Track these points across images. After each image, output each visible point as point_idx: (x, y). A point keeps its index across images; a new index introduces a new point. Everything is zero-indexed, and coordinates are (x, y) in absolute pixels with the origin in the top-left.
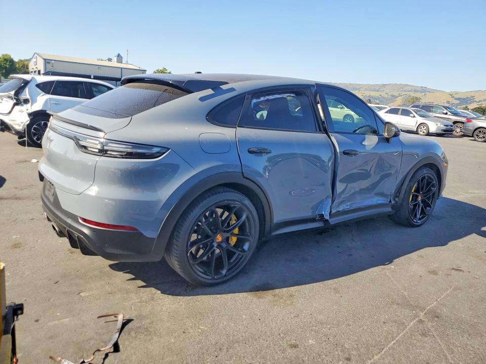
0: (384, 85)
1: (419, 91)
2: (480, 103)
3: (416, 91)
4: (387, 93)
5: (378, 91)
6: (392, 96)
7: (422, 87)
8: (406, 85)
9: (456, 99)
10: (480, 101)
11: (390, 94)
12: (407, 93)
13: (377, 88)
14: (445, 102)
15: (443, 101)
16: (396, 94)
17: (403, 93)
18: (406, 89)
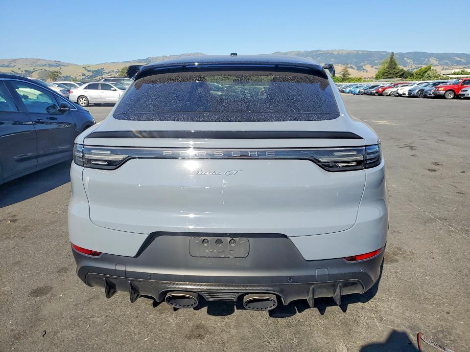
0: (14, 60)
1: (53, 66)
2: (109, 74)
3: (50, 65)
4: (19, 69)
5: (8, 66)
6: (26, 71)
7: (55, 61)
8: (38, 60)
9: (89, 71)
10: (109, 72)
11: (23, 69)
12: (41, 68)
13: (7, 64)
14: (81, 74)
15: (79, 74)
16: (31, 69)
17: (38, 68)
18: (39, 63)
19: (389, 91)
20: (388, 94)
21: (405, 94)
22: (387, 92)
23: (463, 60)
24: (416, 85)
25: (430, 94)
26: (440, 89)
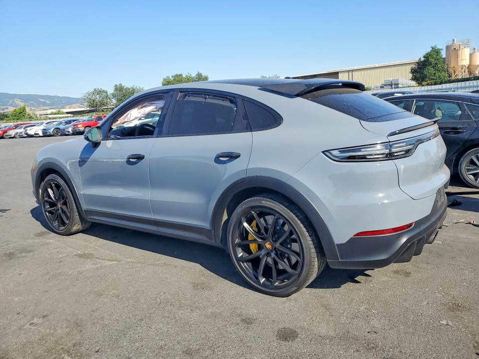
19: (12, 133)
20: (13, 136)
21: (38, 134)
22: (10, 134)
23: (48, 102)
24: (44, 125)
25: (69, 132)
26: (79, 126)
